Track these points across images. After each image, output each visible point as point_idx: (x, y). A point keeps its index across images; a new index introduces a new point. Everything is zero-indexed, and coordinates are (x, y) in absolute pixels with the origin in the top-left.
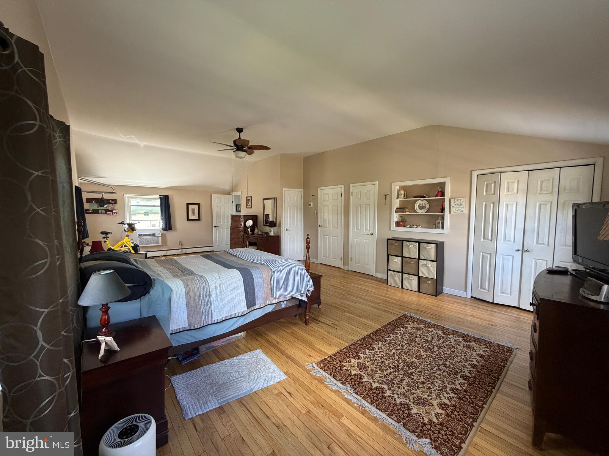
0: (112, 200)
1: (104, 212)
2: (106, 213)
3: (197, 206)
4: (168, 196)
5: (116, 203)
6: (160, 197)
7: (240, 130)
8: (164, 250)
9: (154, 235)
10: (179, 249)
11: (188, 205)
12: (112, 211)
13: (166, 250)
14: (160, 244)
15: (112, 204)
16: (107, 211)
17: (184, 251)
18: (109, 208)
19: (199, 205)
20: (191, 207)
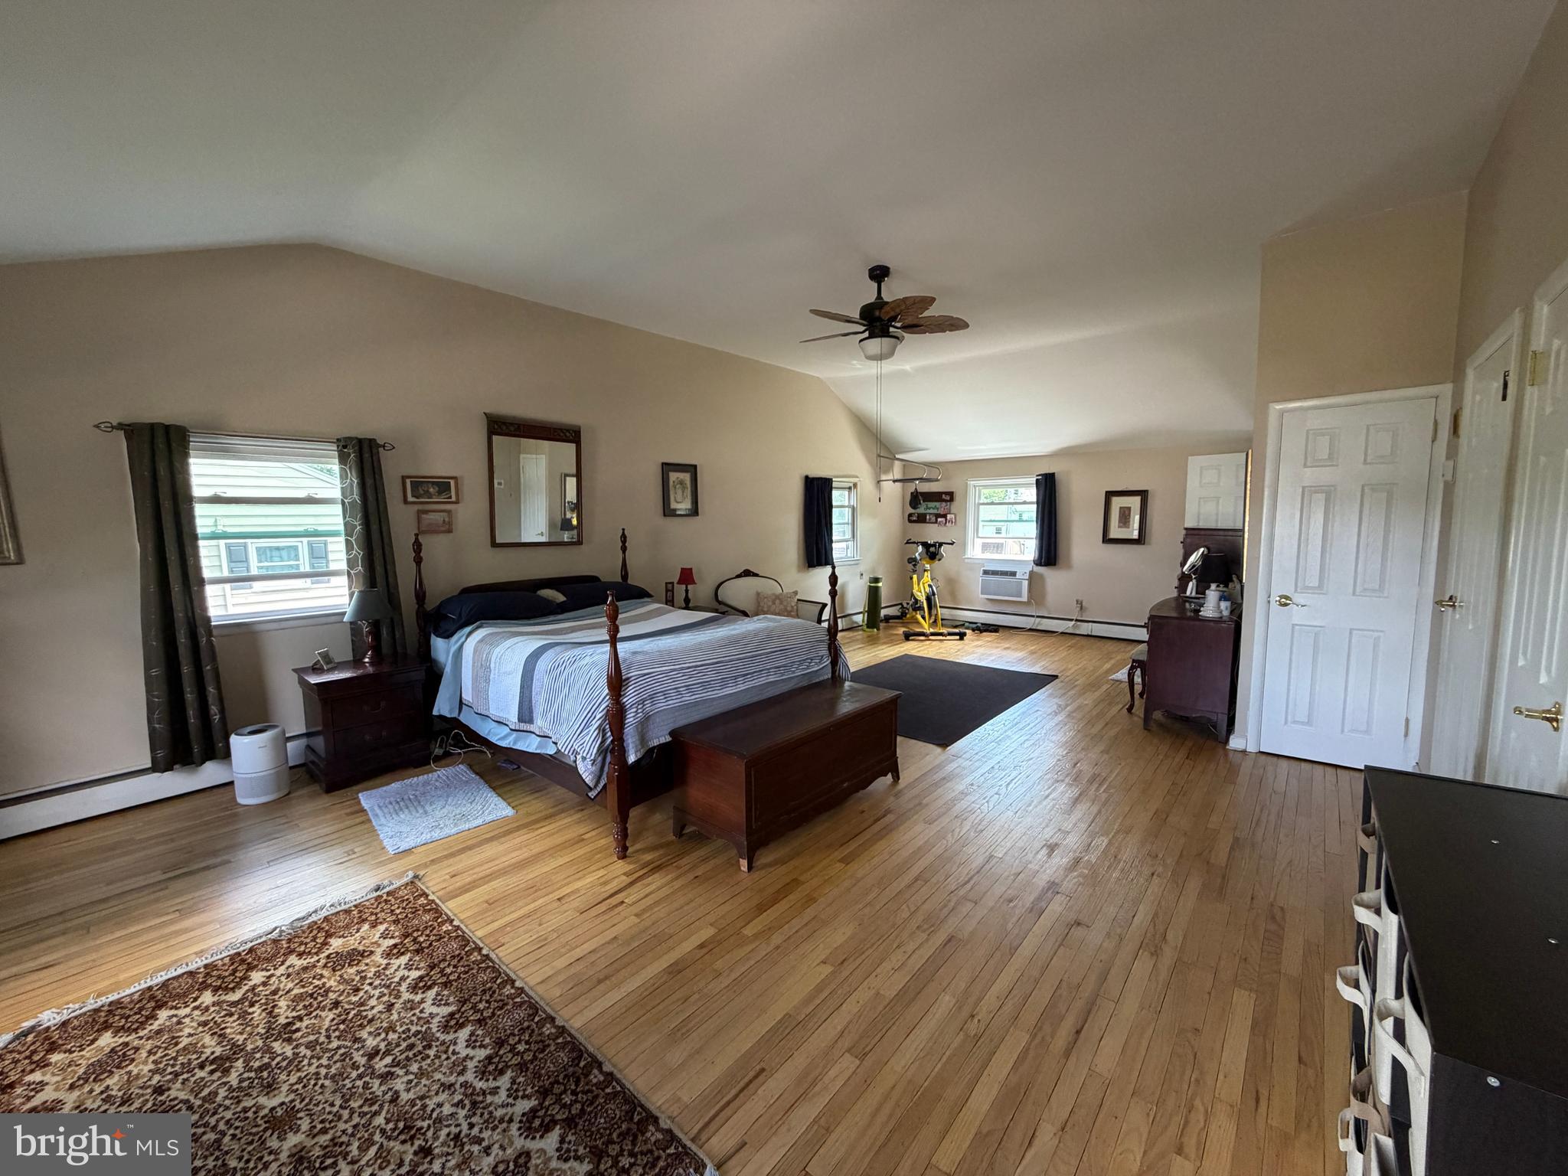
0: (946, 493)
1: (934, 519)
2: (936, 522)
3: (1137, 500)
4: (1053, 475)
5: (952, 500)
6: (1037, 480)
7: (879, 274)
8: (1033, 616)
9: (1013, 574)
10: (1072, 620)
11: (1110, 495)
12: (944, 516)
13: (1038, 617)
14: (1025, 598)
15: (946, 501)
16: (938, 516)
17: (1085, 629)
18: (941, 511)
19: (1143, 494)
20: (1117, 503)
